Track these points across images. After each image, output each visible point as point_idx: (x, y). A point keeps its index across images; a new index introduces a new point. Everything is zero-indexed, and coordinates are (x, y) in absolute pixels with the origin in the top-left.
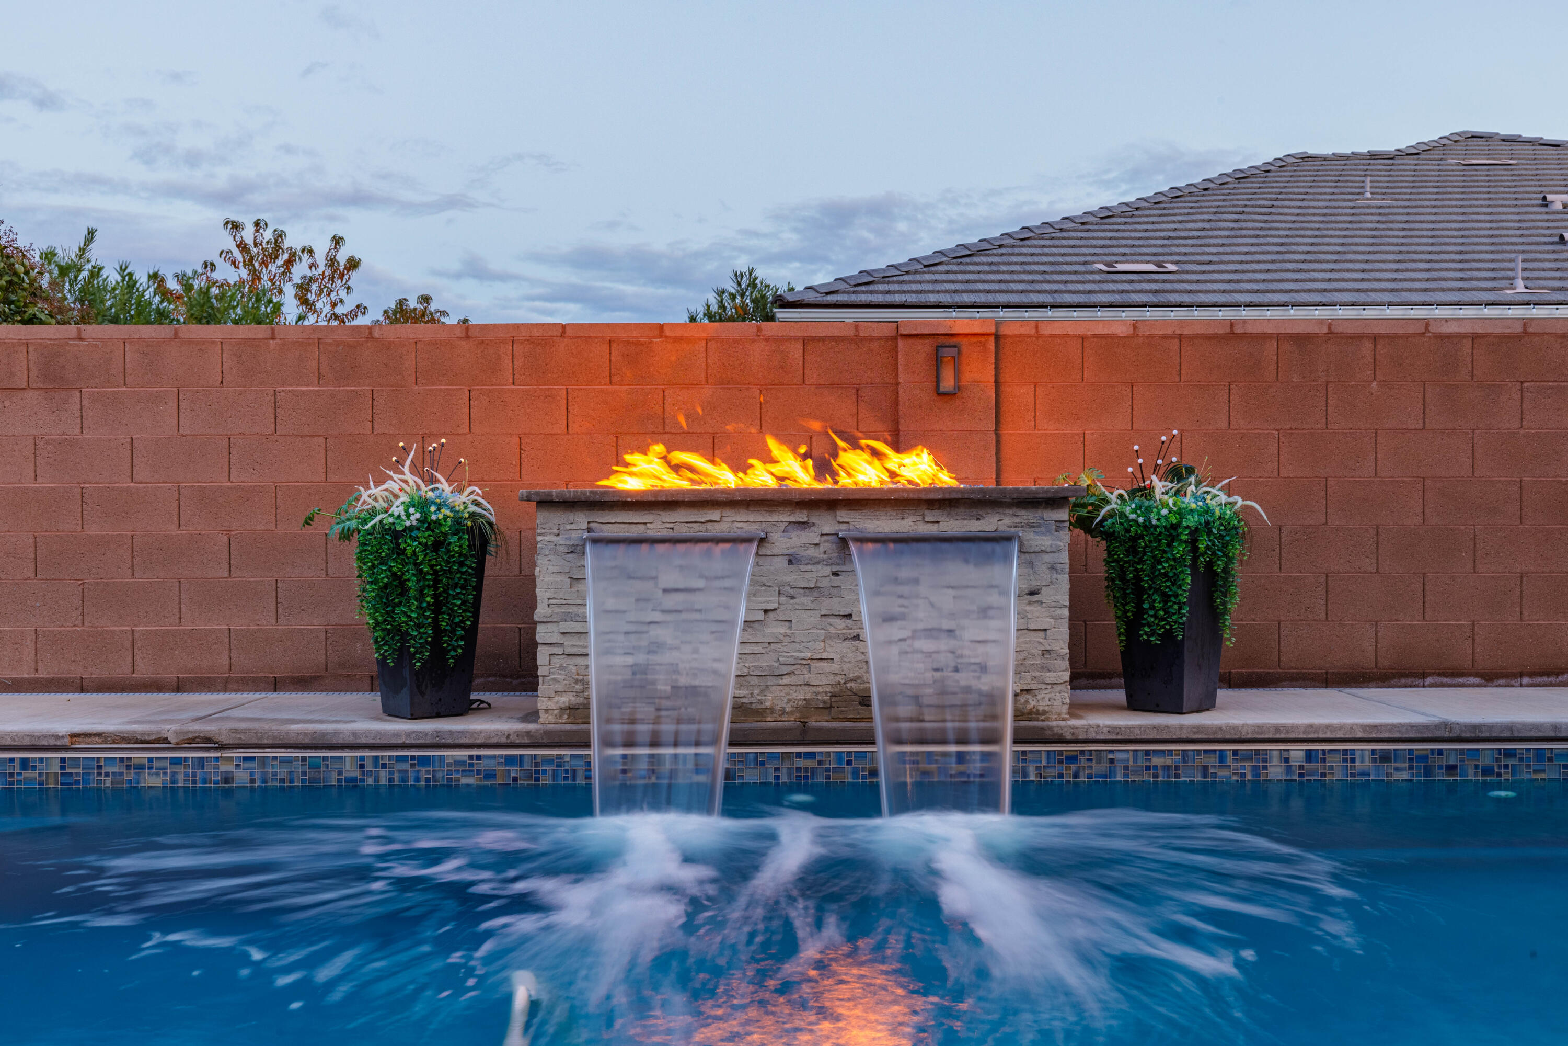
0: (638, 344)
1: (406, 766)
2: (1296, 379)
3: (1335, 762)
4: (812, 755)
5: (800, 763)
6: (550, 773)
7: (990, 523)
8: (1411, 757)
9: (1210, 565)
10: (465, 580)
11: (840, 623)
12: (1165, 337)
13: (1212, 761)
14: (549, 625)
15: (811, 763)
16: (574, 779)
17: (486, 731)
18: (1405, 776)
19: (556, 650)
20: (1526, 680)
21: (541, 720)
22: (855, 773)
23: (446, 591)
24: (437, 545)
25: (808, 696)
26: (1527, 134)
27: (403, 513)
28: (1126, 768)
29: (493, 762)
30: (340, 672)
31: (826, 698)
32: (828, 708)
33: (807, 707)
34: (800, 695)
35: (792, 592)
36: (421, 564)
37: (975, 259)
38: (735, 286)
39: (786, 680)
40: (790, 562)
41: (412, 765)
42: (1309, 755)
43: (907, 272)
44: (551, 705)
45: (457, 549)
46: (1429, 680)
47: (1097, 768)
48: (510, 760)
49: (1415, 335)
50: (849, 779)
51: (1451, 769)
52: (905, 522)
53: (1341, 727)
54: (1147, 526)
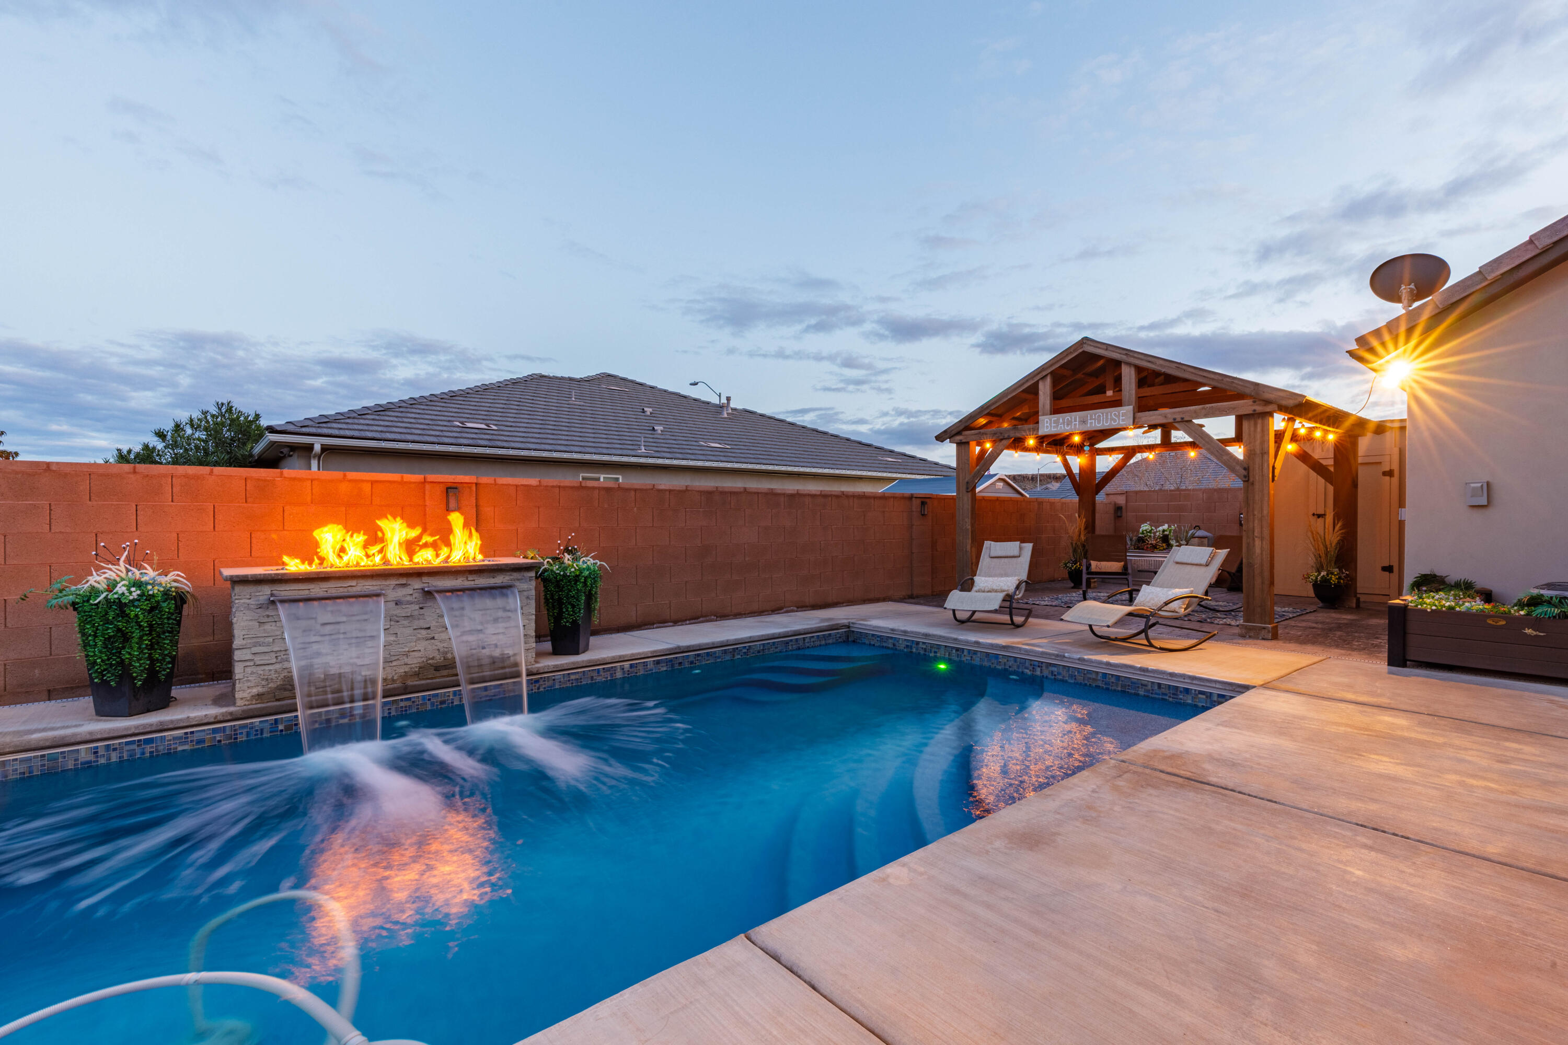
0: (265, 480)
1: (134, 747)
2: (606, 506)
3: (641, 667)
4: (409, 699)
5: (402, 704)
6: (245, 733)
7: (500, 580)
8: (667, 661)
9: (590, 590)
10: (171, 628)
11: (424, 632)
12: (553, 487)
13: (595, 674)
14: (244, 650)
15: (408, 703)
16: (262, 734)
17: (198, 717)
18: (665, 669)
19: (248, 664)
20: (688, 622)
21: (237, 704)
22: (433, 704)
23: (159, 636)
24: (152, 609)
25: (406, 670)
26: (630, 378)
27: (126, 592)
28: (560, 682)
29: (203, 733)
30: (19, 690)
31: (417, 669)
32: (417, 674)
33: (406, 675)
34: (402, 670)
35: (397, 619)
36: (141, 622)
37: (387, 413)
38: (217, 410)
39: (394, 664)
40: (396, 604)
41: (138, 746)
42: (631, 666)
43: (349, 418)
44: (245, 695)
45: (167, 610)
46: (655, 626)
47: (547, 684)
48: (215, 731)
49: (650, 489)
50: (429, 707)
51: (680, 663)
52: (458, 581)
53: (643, 653)
54: (565, 576)
